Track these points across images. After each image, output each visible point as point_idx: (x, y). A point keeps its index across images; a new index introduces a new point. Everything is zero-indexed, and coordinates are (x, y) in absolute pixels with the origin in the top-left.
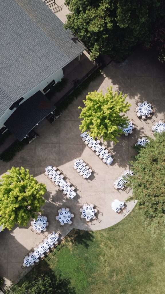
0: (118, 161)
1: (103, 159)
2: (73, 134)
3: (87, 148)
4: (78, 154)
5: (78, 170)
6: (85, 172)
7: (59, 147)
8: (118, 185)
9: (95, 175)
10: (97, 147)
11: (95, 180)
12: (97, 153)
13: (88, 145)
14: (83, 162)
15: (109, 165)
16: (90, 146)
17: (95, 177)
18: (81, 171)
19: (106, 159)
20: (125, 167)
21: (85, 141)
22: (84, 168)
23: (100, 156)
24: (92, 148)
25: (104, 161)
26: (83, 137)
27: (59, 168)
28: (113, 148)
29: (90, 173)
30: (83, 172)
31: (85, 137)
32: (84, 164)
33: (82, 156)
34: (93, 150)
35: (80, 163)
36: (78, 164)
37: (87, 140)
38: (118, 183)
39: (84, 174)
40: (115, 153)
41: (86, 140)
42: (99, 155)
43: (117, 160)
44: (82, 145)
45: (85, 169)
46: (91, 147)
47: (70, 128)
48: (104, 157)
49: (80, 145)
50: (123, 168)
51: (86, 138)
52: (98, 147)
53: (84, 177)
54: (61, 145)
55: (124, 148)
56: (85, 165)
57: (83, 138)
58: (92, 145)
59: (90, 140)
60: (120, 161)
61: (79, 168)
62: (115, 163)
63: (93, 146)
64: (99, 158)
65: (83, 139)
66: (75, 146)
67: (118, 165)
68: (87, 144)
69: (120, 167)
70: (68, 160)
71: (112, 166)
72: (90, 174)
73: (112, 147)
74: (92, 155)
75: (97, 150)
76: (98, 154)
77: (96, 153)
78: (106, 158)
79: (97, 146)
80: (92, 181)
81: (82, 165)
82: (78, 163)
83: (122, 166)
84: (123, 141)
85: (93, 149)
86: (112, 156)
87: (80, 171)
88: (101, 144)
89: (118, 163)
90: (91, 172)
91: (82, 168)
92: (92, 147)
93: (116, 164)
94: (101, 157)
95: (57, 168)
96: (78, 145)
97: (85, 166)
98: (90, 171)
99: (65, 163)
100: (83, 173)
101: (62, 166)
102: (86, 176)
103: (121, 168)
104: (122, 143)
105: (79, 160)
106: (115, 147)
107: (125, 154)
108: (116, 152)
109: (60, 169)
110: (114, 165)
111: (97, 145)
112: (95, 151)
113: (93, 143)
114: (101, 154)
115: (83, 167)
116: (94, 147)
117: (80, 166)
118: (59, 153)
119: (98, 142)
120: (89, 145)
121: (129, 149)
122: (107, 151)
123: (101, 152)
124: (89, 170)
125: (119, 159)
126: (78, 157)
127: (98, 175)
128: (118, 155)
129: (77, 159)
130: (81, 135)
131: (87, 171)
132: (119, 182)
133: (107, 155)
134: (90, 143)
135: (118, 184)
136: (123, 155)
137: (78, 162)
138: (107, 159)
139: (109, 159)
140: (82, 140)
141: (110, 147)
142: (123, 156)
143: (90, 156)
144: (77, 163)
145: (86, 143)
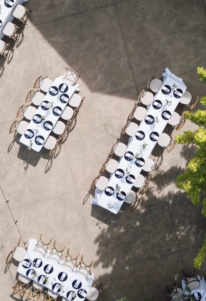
0: (115, 230)
1: (108, 175)
2: (164, 40)
3: (128, 104)
4: (99, 78)
5: (38, 99)
6: (41, 125)
7: (102, 7)
8: (27, 260)
9: (43, 162)
10: (141, 142)
11: (26, 169)
12: (121, 149)
13: (141, 105)
14: (73, 108)
15: (91, 200)
16: (140, 114)
17: (35, 165)
18: (40, 111)
19: (108, 190)
20: (101, 259)
21: (150, 91)
22: (54, 119)
23: (112, 161)
24: (133, 125)
25: (102, 183)
26: (162, 79)
27: (30, 29)
28: (155, 197)
29: (40, 144)
30: (36, 118)
31: (165, 89)
32: (68, 114)
33: (96, 95)
34: (128, 132)
35: (67, 96)
36: (60, 93)
37: (157, 97)
38: (36, 261)
39: (32, 126)
40: (143, 211)
41: (154, 94)
42: (118, 159)
43: (116, 225)
44: (133, 84)
45: (50, 123)
46: (138, 118)
47: (180, 25)
48: (113, 177)
49: (131, 77)
50: (98, 253)
51: (163, 92)
52: (144, 146)
53: (23, 128)
54: (110, 10)
55: (168, 237)
56: (64, 117)
57: (160, 81)
58: (147, 121)
59: (161, 110)
60: (119, 237)
61: (48, 97)
62: (105, 222)
63: (144, 127)
64: (107, 161)
65: (155, 84)
66: (124, 59)
67: (103, 231)
68: (144, 101)
69: (96, 241)
70: (64, 53)
71: (93, 215)
72: (37, 148)
73: (158, 194)
74: (110, 132)
75: (134, 146)
76: (118, 153)
77: (121, 145)
78: (114, 188)
79: (147, 139)
80: (19, 156)
81: (63, 106)
82: (63, 89)
83: (103, 248)
84: (192, 224)
85: (132, 130)
86: (125, 206)
87: (37, 107)
88: (158, 151)
89: (109, 230)
90: (47, 147)
91: (51, 110)
92: (138, 123)
93: (105, 226)
94: (112, 166)
95: (28, 22)
96: (130, 71)
97: (60, 119)
98: (51, 143)
99: (54, 44)
100: (34, 120)
101: (38, 35)
102: (26, 135)
103: (96, 247)
104: (184, 224)
105: (77, 92)
106: (162, 203)
107: (149, 247)
108: (145, 213)
109: (25, 31)
110: (99, 219)
111: (152, 139)
112: (125, 139)
113: (156, 124)
114: (123, 164)
115: (54, 113)
116: (141, 132)
117: (55, 101)
118: (80, 13)
119: (164, 140)
120: (140, 108)
121: (171, 257)
122: (140, 182)
123: (128, 162)
124: (52, 138)
125: (122, 230)
126: (87, 84)
127: (46, 172)
128: (138, 224)
129: (80, 81)
130: (167, 70)
131: (46, 134)
132: (39, 262)
133: (127, 188)
134: (152, 111)
135: (32, 261)
136: (142, 243)
137: (67, 89)
138: (112, 192)
139: (113, 199)
140: (153, 78)
141: (156, 186)
142: (138, 242)
143: (105, 125)
144: (61, 85)
145: (147, 98)
